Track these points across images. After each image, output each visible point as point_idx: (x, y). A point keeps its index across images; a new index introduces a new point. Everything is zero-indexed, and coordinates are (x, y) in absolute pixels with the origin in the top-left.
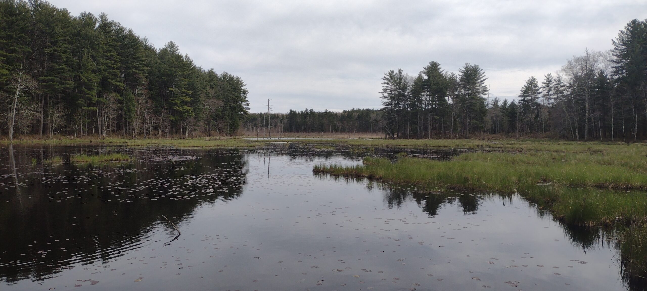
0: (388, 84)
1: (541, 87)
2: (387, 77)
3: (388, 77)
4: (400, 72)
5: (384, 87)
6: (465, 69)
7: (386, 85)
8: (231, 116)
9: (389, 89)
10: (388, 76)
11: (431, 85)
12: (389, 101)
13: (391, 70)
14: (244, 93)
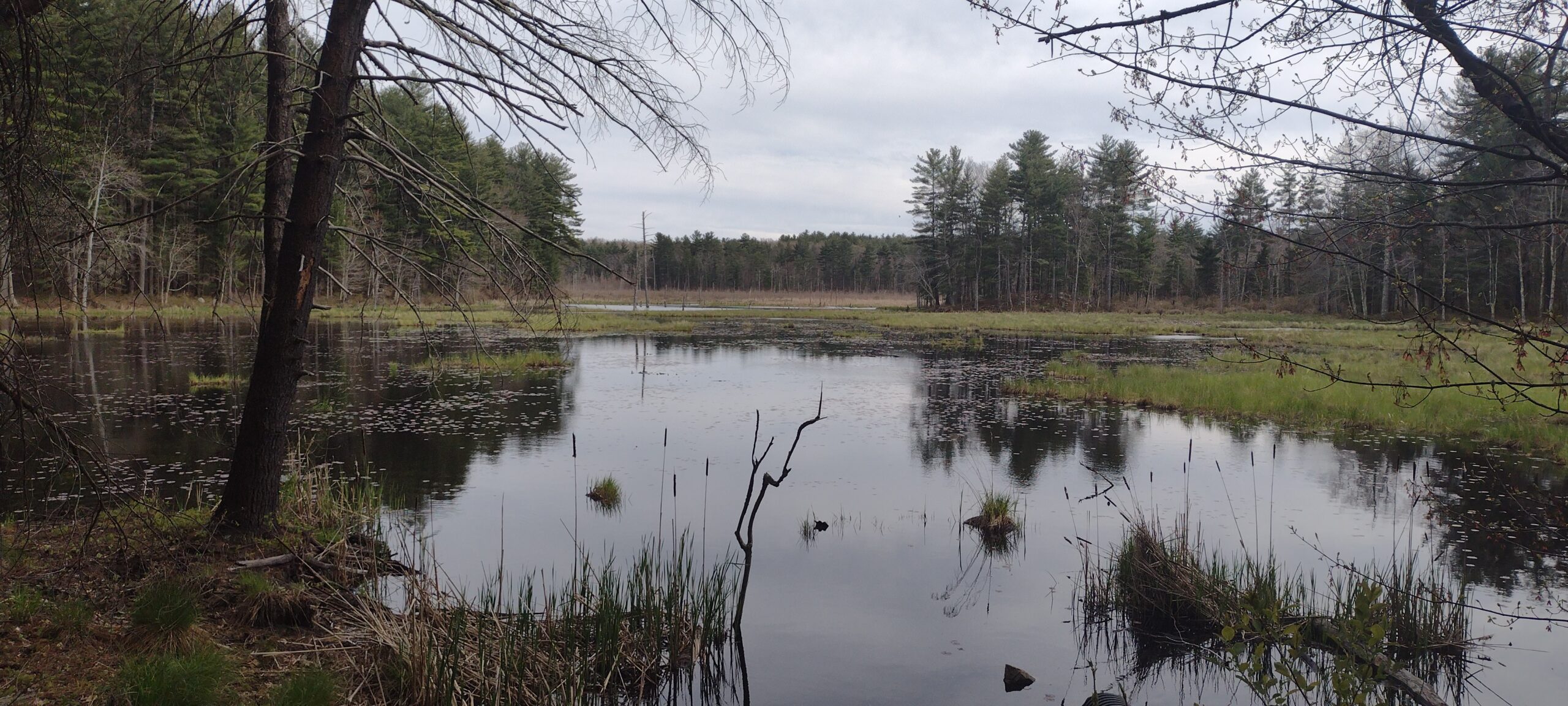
0: (924, 181)
1: (1272, 194)
2: (923, 165)
3: (926, 165)
4: (955, 153)
5: (915, 188)
6: (1102, 148)
7: (921, 184)
8: (542, 250)
9: (927, 194)
10: (926, 162)
11: (1029, 186)
12: (927, 221)
13: (932, 150)
14: (571, 194)
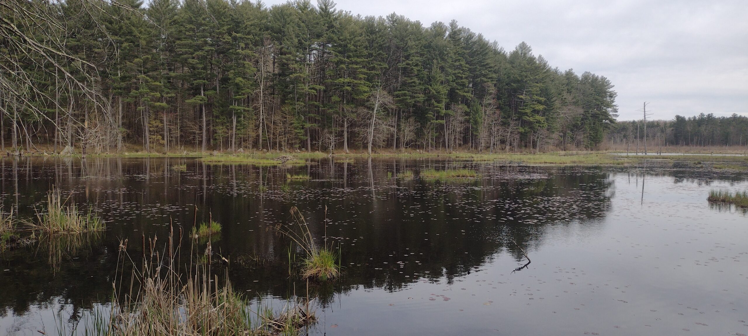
8: (593, 125)
14: (611, 96)
